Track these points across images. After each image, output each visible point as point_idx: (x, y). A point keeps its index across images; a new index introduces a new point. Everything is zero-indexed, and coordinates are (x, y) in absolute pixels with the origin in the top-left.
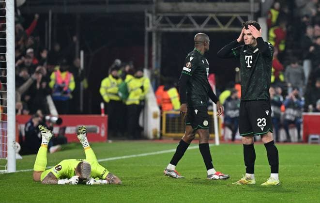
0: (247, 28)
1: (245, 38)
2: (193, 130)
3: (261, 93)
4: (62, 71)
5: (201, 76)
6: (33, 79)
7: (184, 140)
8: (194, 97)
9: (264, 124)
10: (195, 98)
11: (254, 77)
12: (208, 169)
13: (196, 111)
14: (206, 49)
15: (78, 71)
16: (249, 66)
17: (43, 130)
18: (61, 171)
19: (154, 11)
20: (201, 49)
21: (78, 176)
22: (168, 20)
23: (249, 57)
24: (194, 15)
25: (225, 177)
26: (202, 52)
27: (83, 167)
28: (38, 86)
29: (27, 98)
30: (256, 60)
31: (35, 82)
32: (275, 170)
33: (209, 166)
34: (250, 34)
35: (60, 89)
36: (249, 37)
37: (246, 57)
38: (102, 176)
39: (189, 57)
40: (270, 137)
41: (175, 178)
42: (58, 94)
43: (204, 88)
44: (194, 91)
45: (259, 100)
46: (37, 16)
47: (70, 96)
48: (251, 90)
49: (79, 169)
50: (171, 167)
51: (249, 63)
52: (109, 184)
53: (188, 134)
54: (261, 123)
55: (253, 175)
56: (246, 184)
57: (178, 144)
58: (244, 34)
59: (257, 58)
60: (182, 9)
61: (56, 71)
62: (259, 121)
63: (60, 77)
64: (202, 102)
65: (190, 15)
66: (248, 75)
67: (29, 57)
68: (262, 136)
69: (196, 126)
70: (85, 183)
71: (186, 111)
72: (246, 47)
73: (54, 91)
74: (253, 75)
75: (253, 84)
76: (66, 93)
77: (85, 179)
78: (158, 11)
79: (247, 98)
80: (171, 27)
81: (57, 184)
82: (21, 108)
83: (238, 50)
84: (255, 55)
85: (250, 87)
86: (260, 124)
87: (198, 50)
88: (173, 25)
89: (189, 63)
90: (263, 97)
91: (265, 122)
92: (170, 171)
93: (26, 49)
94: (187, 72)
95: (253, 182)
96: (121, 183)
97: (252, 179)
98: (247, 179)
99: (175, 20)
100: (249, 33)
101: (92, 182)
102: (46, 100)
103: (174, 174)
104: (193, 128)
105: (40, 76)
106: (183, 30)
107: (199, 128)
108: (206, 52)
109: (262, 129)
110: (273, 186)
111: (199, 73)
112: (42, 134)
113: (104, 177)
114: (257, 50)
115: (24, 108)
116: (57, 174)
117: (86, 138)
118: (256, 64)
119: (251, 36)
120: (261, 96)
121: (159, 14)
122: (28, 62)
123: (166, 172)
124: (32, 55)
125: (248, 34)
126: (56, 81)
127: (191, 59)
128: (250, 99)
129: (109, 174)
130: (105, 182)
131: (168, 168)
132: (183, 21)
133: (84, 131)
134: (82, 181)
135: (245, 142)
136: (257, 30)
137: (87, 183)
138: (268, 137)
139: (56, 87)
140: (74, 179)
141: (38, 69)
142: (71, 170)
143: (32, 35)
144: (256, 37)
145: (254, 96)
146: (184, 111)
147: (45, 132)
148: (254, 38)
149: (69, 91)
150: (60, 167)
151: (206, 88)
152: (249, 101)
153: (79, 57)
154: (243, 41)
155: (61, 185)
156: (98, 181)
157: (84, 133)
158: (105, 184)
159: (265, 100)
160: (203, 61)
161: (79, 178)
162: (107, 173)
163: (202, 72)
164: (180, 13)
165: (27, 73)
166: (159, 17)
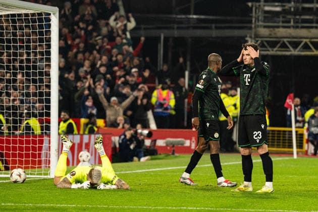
0: (246, 49)
1: (244, 58)
2: (205, 142)
3: (257, 109)
4: (163, 89)
5: (213, 93)
6: (134, 96)
7: (198, 151)
8: (206, 111)
9: (260, 137)
10: (206, 113)
11: (252, 94)
12: (218, 177)
13: (208, 124)
14: (218, 68)
15: (182, 89)
16: (247, 84)
17: (64, 139)
18: (75, 177)
19: (253, 36)
20: (213, 68)
21: (89, 182)
22: (265, 44)
23: (247, 75)
24: (289, 40)
25: (233, 185)
26: (215, 71)
27: (94, 173)
28: (139, 102)
29: (129, 113)
30: (253, 79)
31: (136, 98)
32: (269, 178)
33: (219, 174)
34: (248, 55)
35: (161, 105)
36: (248, 57)
37: (245, 75)
38: (112, 182)
39: (202, 76)
40: (265, 149)
41: (190, 185)
42: (160, 110)
43: (215, 103)
44: (206, 106)
45: (256, 115)
46: (143, 39)
47: (173, 112)
48: (248, 105)
49: (90, 175)
50: (186, 175)
51: (247, 80)
52: (118, 189)
53: (202, 145)
54: (257, 135)
55: (250, 183)
56: (244, 191)
57: (193, 154)
58: (243, 55)
59: (254, 76)
60: (279, 35)
61: (158, 89)
62: (255, 134)
63: (161, 94)
64: (213, 116)
65: (285, 40)
66: (246, 92)
67: (133, 76)
68: (258, 147)
69: (208, 138)
70: (96, 188)
71: (198, 124)
72: (246, 66)
73: (155, 107)
74: (251, 92)
75: (250, 100)
76: (166, 109)
77: (96, 184)
78: (257, 36)
79: (245, 113)
80: (269, 51)
81: (70, 188)
82: (123, 122)
83: (239, 69)
84: (252, 74)
85: (248, 102)
86: (256, 137)
87: (211, 69)
88: (270, 49)
89: (202, 81)
90: (259, 112)
91: (260, 135)
92: (184, 179)
93: (131, 68)
94: (200, 88)
95: (250, 189)
96: (129, 188)
97: (249, 187)
98: (245, 186)
99: (273, 44)
100: (247, 53)
101: (102, 186)
102: (147, 116)
103: (188, 182)
104: (205, 139)
105: (142, 93)
106: (280, 53)
107: (211, 140)
108: (218, 71)
109: (258, 141)
110: (266, 193)
111: (211, 90)
112: (63, 142)
113: (114, 182)
114: (254, 69)
115: (125, 122)
116: (71, 179)
117: (102, 147)
118: (254, 82)
119: (249, 57)
120: (257, 111)
121: (257, 39)
122: (132, 81)
123: (182, 180)
124: (136, 74)
125: (247, 55)
126: (158, 98)
127: (204, 77)
128: (247, 114)
129: (119, 180)
130: (114, 187)
131: (183, 176)
132: (279, 45)
133: (101, 140)
134: (93, 186)
135: (243, 152)
136: (255, 51)
137: (98, 188)
138: (263, 148)
139: (158, 103)
140: (86, 184)
141: (140, 86)
142: (85, 176)
143: (138, 56)
144: (254, 57)
145: (251, 111)
146: (196, 125)
147: (66, 141)
148: (252, 58)
149: (169, 107)
150: (74, 173)
151: (217, 103)
152: (246, 115)
153: (184, 77)
154: (242, 61)
155: (74, 189)
156: (108, 187)
157: (101, 143)
158: (114, 189)
159: (261, 115)
160: (215, 79)
161: (90, 183)
162: (117, 178)
163: (214, 89)
164: (277, 38)
165: (129, 91)
166: (257, 41)
